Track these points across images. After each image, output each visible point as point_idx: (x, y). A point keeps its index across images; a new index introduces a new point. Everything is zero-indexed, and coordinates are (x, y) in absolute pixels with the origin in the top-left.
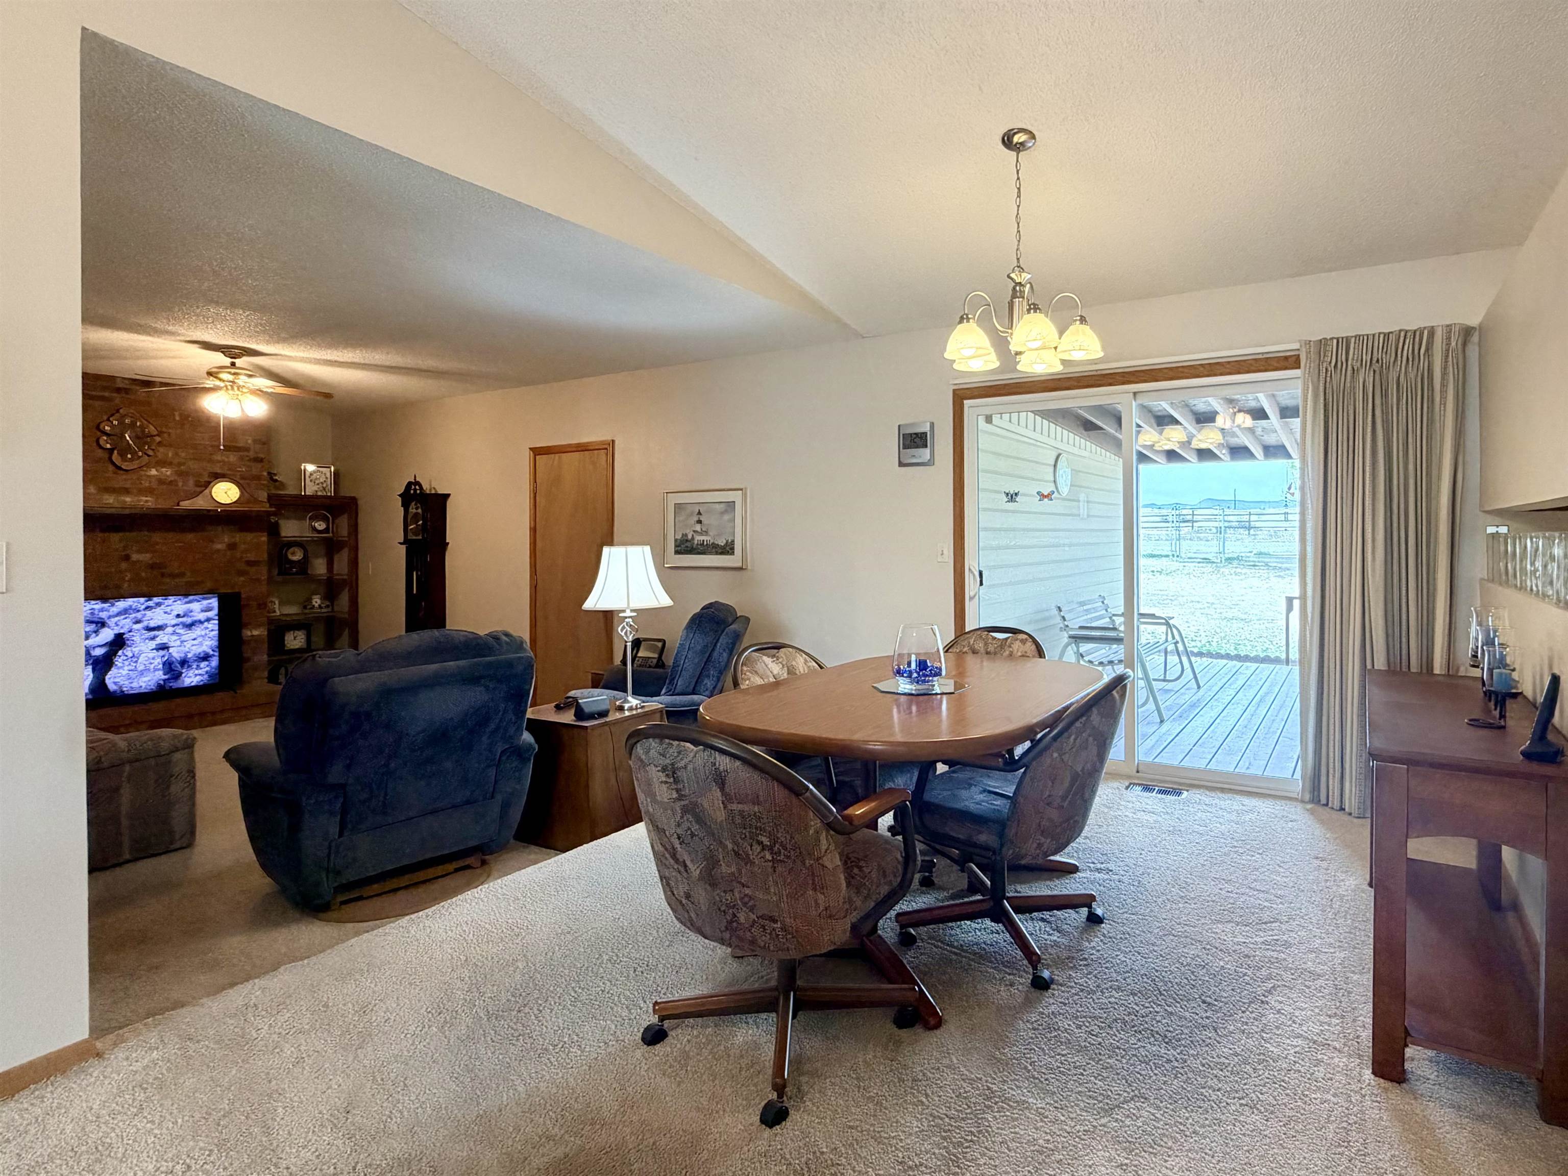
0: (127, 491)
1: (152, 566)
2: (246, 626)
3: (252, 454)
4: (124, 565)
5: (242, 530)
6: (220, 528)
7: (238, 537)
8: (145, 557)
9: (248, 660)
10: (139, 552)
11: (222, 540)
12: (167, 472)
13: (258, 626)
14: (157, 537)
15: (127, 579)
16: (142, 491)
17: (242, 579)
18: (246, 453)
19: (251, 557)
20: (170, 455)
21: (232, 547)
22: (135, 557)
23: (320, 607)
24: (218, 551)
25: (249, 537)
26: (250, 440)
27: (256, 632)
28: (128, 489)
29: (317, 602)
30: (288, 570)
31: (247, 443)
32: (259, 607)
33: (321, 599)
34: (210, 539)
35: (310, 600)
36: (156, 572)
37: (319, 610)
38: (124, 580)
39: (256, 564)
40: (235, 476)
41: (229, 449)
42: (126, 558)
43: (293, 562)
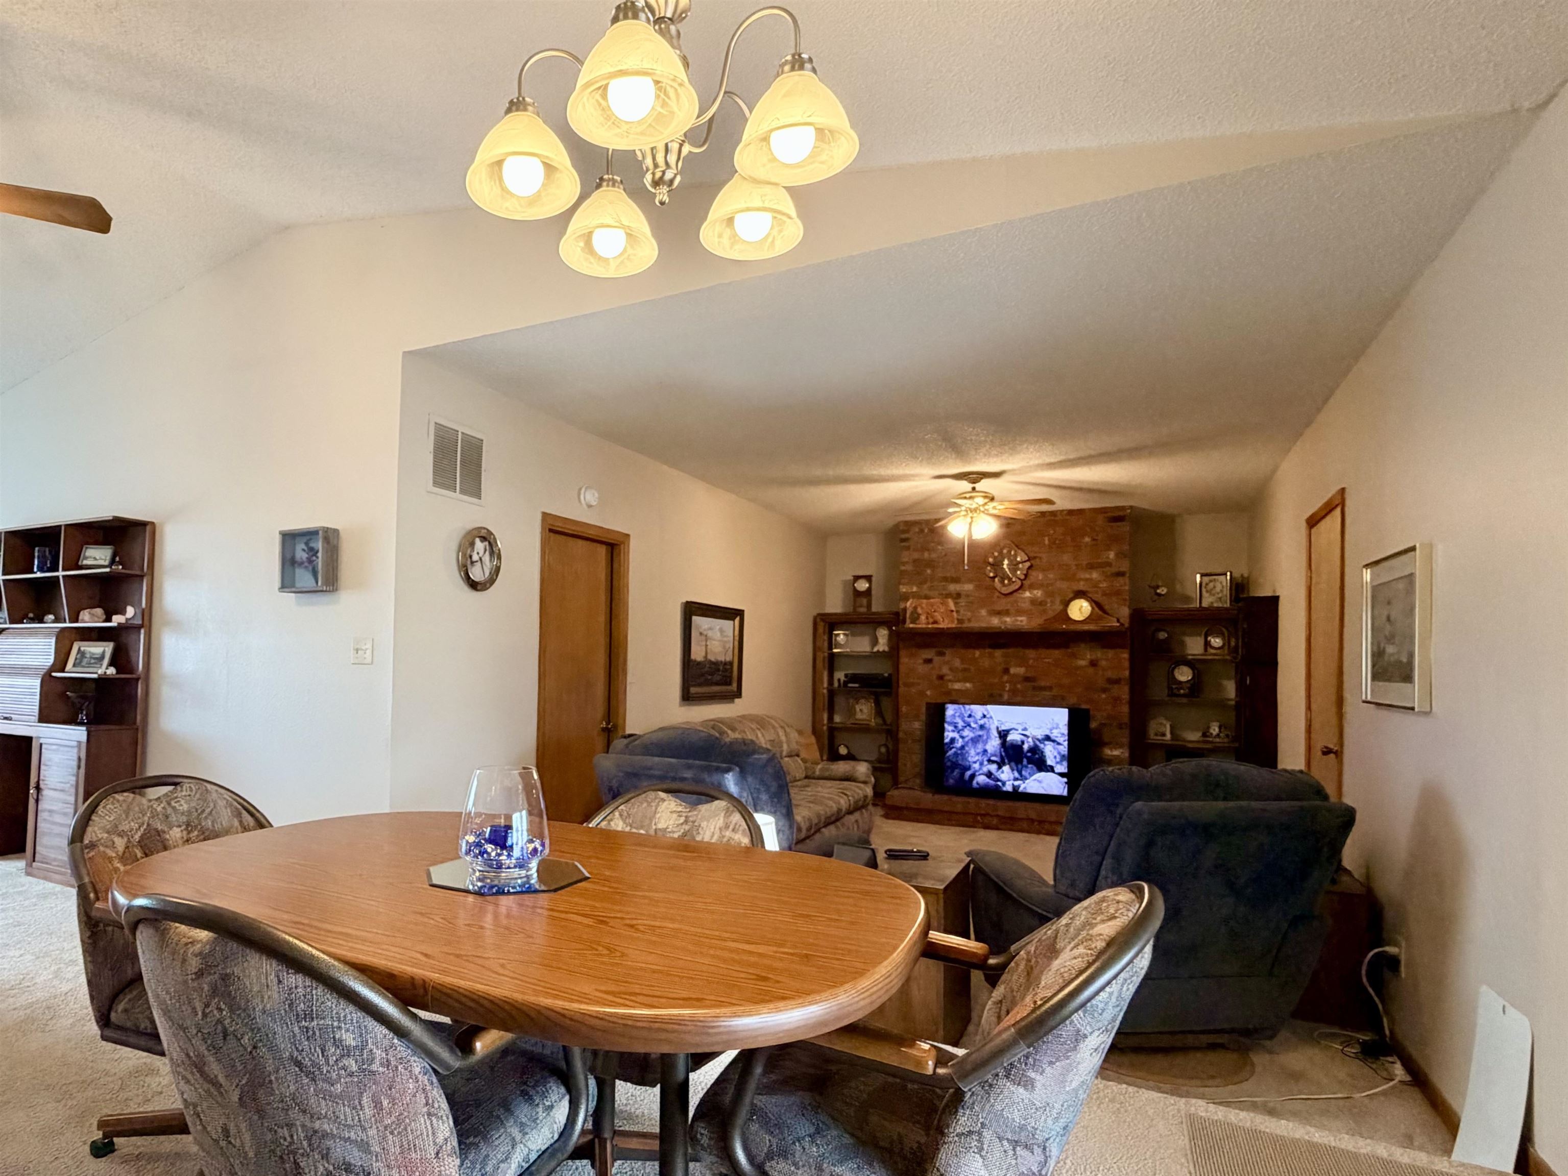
0: (1007, 613)
1: (1027, 679)
2: (1105, 744)
3: (1114, 570)
4: (1006, 678)
5: (1104, 647)
6: (1084, 647)
7: (1099, 654)
8: (1021, 671)
10: (1016, 666)
11: (1084, 656)
12: (1038, 593)
13: (1120, 746)
14: (1031, 654)
15: (1007, 689)
16: (1020, 612)
17: (1104, 696)
18: (1108, 568)
19: (1113, 674)
20: (1040, 577)
21: (1093, 664)
22: (1013, 670)
23: (1218, 735)
24: (1081, 667)
25: (1111, 653)
26: (1112, 555)
27: (1116, 753)
28: (1007, 610)
29: (1215, 730)
30: (1175, 691)
31: (1108, 558)
32: (1120, 727)
33: (1220, 727)
34: (1074, 656)
35: (1209, 728)
36: (1029, 684)
37: (1218, 740)
38: (1004, 690)
39: (1117, 681)
40: (1097, 593)
41: (1091, 567)
42: (1006, 671)
43: (1181, 682)
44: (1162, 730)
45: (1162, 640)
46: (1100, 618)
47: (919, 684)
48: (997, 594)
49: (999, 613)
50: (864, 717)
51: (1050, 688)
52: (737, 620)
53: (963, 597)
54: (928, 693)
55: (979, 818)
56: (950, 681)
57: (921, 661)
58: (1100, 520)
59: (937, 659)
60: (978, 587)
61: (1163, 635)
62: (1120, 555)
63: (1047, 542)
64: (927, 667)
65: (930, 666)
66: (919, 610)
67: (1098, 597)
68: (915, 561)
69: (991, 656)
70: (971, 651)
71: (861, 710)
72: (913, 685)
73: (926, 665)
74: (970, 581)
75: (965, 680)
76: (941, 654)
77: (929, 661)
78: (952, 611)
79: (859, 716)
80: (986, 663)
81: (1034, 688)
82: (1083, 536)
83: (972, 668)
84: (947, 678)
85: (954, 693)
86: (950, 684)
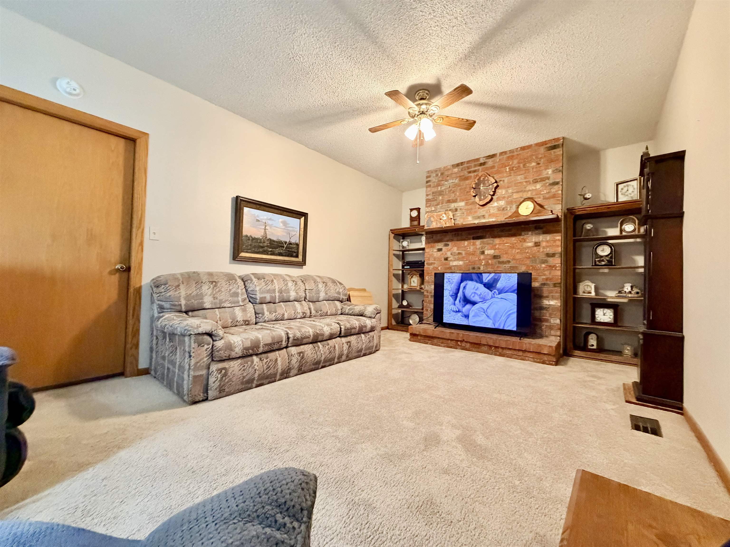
1: (495, 257)
2: (544, 297)
3: (551, 181)
4: (482, 257)
5: (544, 233)
6: (530, 233)
7: (541, 238)
8: (491, 252)
9: (547, 321)
10: (488, 250)
11: (531, 240)
12: (502, 203)
13: (553, 298)
14: (497, 241)
15: (483, 264)
16: (491, 216)
17: (543, 265)
18: (547, 181)
19: (550, 250)
20: (504, 193)
21: (537, 244)
22: (486, 252)
23: (630, 293)
24: (529, 247)
25: (548, 237)
26: (550, 171)
27: (552, 303)
28: (483, 216)
29: (627, 288)
30: (597, 263)
31: (548, 174)
32: (555, 285)
33: (632, 287)
34: (525, 241)
35: (623, 287)
36: (495, 260)
37: (630, 295)
38: (481, 264)
39: (553, 255)
40: (540, 198)
41: (536, 181)
42: (483, 253)
43: (602, 257)
44: (589, 289)
45: (589, 230)
46: (539, 212)
47: (434, 263)
48: (478, 206)
49: (479, 218)
50: (415, 285)
51: (509, 262)
52: (303, 219)
53: (458, 210)
54: (439, 268)
55: (459, 343)
56: (451, 261)
57: (436, 250)
58: (542, 150)
59: (444, 249)
60: (467, 204)
61: (589, 226)
62: (556, 171)
63: (508, 170)
64: (439, 253)
65: (441, 252)
66: (432, 219)
67: (539, 201)
68: (433, 193)
69: (474, 244)
70: (463, 242)
71: (414, 282)
72: (431, 264)
73: (439, 252)
74: (462, 200)
75: (458, 260)
76: (447, 245)
77: (440, 250)
78: (451, 219)
79: (413, 284)
80: (471, 249)
81: (500, 263)
82: (530, 162)
83: (463, 253)
84: (449, 259)
85: (453, 268)
86: (451, 263)
